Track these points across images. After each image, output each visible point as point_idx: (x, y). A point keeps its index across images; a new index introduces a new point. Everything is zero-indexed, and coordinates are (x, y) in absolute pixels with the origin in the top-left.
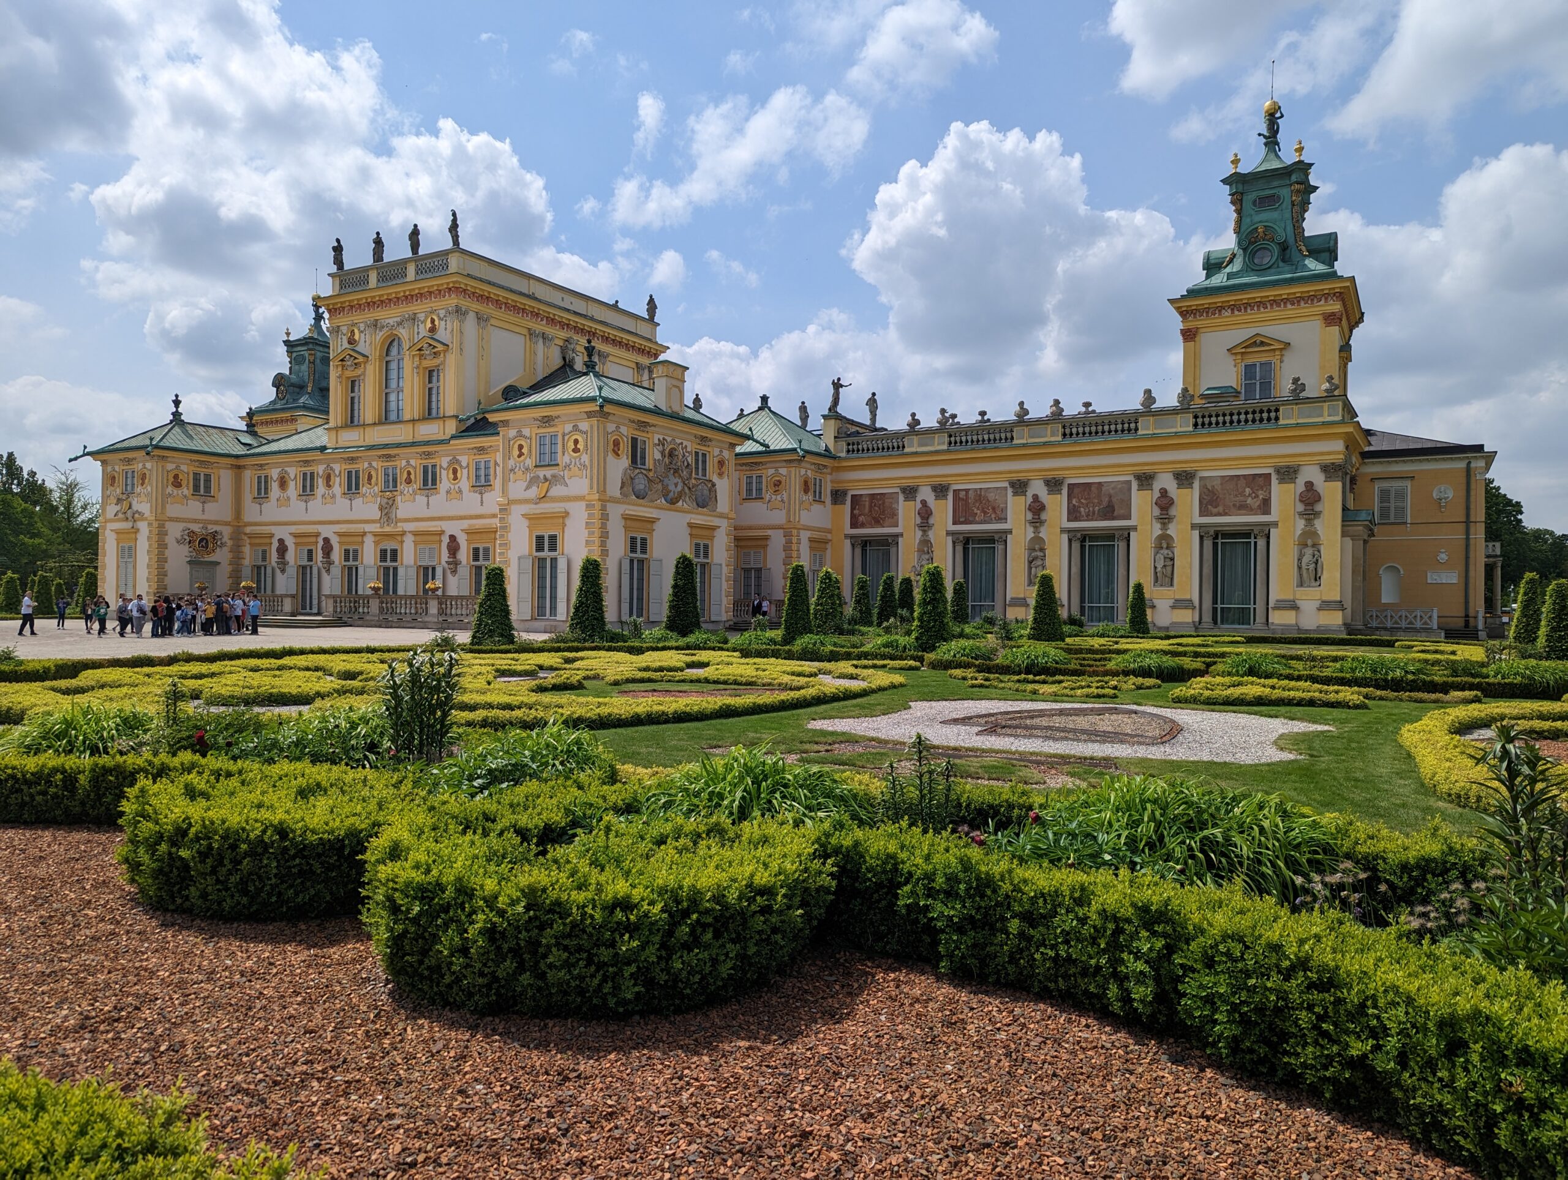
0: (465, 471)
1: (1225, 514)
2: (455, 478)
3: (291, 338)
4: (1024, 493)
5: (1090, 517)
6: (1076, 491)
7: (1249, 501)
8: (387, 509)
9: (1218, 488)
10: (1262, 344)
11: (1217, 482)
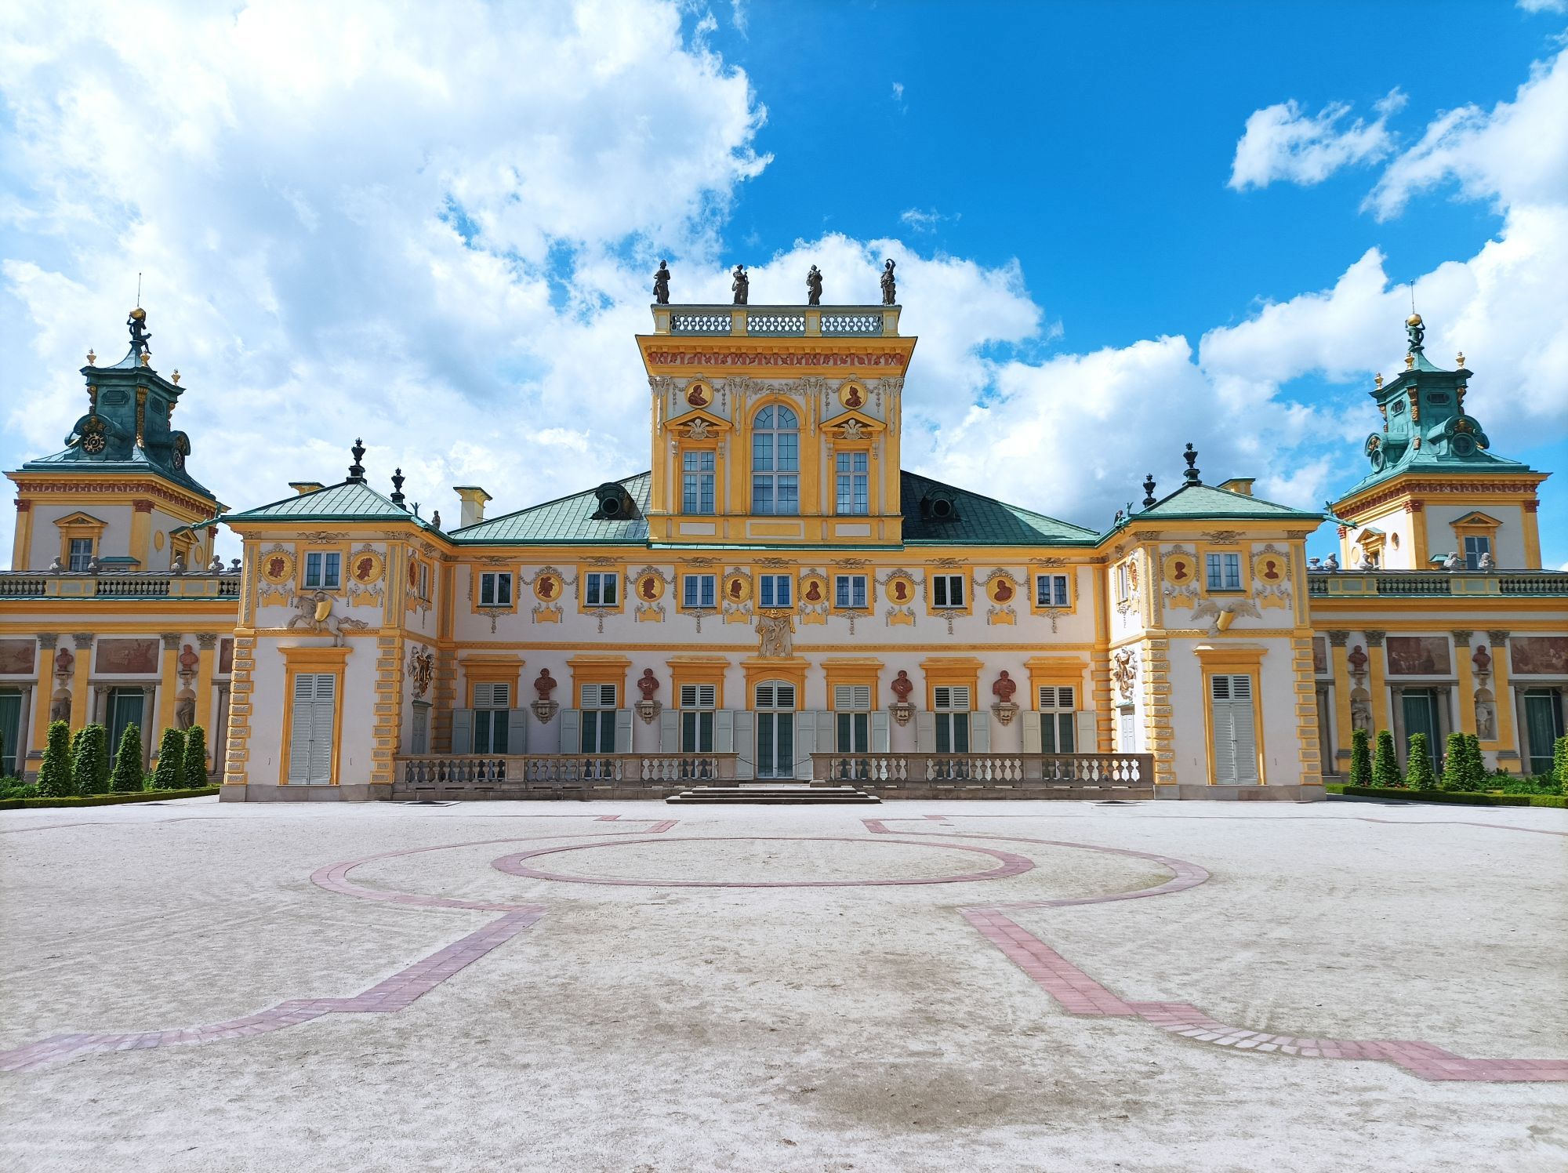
1: (1535, 672)
3: (99, 364)
4: (1343, 644)
5: (1411, 670)
6: (1395, 644)
7: (1554, 661)
9: (1526, 648)
10: (1481, 521)
11: (1525, 643)
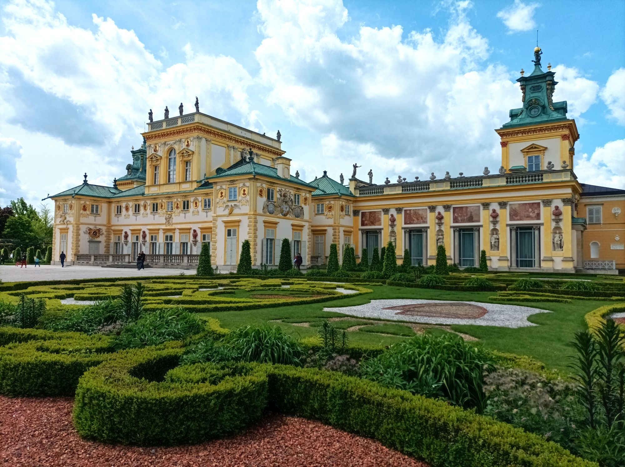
0: (200, 203)
1: (520, 220)
2: (196, 206)
3: (134, 150)
4: (434, 211)
5: (463, 221)
6: (457, 210)
7: (531, 214)
8: (169, 219)
9: (517, 208)
10: (536, 148)
11: (517, 207)
